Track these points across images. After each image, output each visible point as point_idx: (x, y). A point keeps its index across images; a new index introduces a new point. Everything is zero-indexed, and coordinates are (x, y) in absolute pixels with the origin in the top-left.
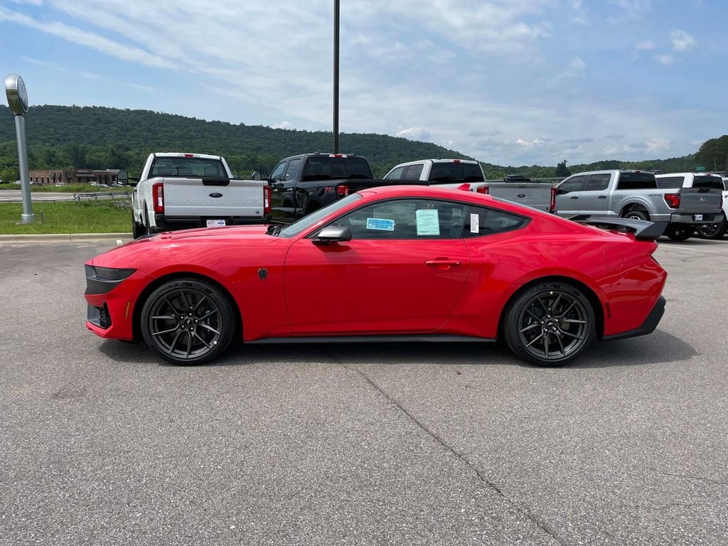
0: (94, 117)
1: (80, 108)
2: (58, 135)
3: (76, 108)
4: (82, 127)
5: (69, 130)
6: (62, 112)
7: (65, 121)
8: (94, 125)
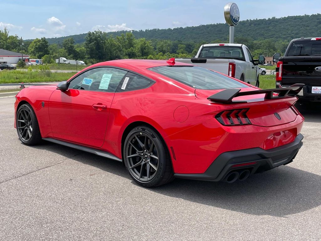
0: (317, 21)
1: (309, 16)
2: (293, 35)
3: (307, 16)
4: (308, 28)
5: (300, 30)
6: (298, 20)
7: (298, 25)
8: (316, 26)
